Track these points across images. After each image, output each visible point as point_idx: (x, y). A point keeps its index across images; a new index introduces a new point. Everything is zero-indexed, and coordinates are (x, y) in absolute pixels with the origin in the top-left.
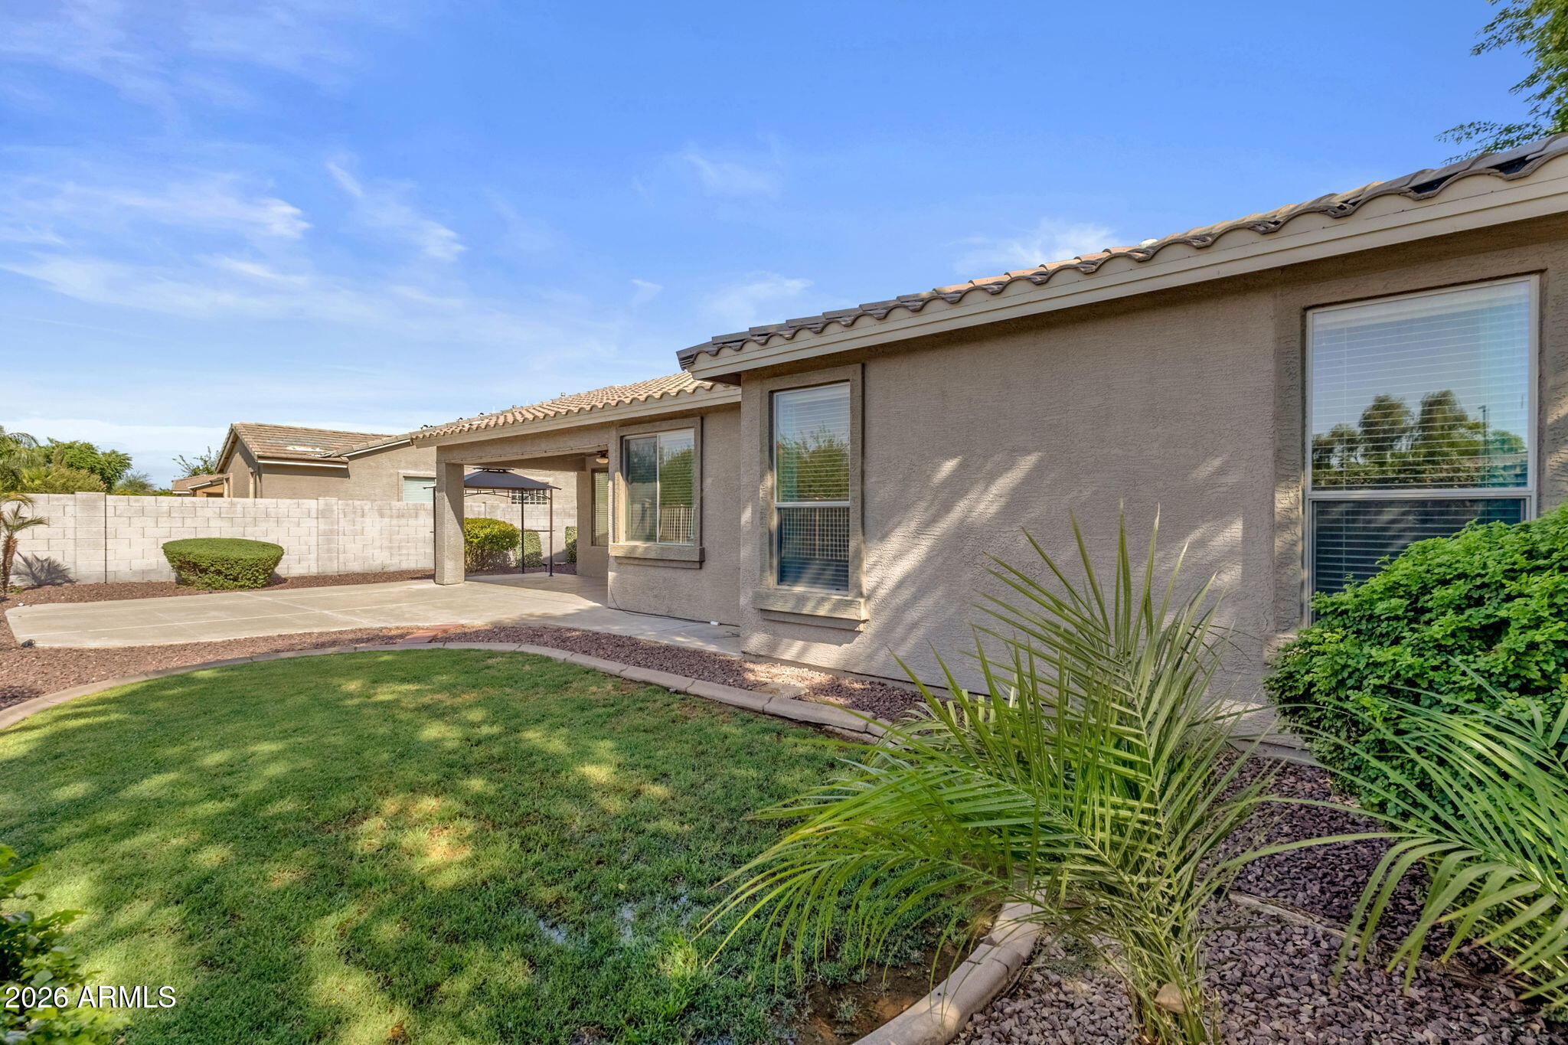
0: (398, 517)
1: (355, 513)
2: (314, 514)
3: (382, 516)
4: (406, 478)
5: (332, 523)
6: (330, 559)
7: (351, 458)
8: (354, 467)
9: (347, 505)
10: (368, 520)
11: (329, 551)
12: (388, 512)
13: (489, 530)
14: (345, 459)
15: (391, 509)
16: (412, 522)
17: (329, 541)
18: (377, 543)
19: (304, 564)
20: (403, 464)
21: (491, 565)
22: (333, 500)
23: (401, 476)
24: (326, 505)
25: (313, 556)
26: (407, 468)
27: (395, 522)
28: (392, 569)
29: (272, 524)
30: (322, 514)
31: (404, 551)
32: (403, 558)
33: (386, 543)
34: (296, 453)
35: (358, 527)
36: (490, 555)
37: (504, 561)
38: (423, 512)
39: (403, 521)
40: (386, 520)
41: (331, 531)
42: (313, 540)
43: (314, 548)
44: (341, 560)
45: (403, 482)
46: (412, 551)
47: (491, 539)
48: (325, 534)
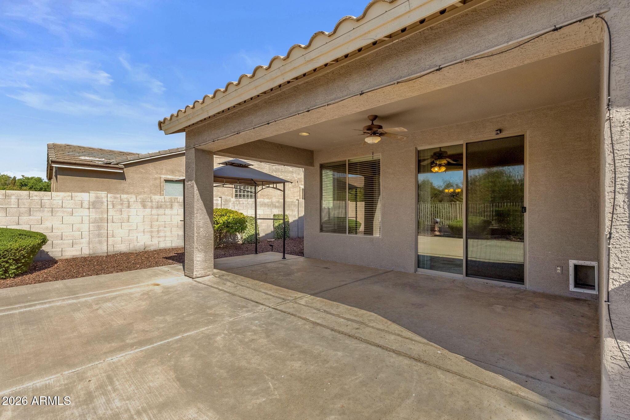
0: (157, 208)
1: (122, 204)
2: (86, 205)
3: (144, 207)
4: (167, 181)
5: (102, 213)
6: (100, 242)
7: (126, 166)
8: (129, 172)
9: (115, 198)
10: (133, 211)
11: (99, 235)
12: (149, 204)
13: (226, 218)
14: (120, 166)
15: (151, 201)
16: (168, 211)
17: (99, 228)
18: (141, 228)
19: (77, 247)
20: (164, 171)
21: (224, 243)
22: (103, 194)
23: (162, 180)
24: (97, 197)
25: (85, 240)
26: (167, 174)
27: (154, 211)
28: (152, 248)
29: (46, 214)
30: (94, 205)
31: (162, 234)
32: (161, 239)
33: (148, 228)
34: (85, 160)
35: (125, 216)
36: (225, 236)
37: (234, 239)
38: (176, 204)
39: (161, 211)
40: (148, 210)
41: (101, 219)
42: (85, 227)
43: (85, 234)
44: (110, 242)
45: (164, 183)
46: (168, 234)
47: (227, 225)
48: (95, 221)
